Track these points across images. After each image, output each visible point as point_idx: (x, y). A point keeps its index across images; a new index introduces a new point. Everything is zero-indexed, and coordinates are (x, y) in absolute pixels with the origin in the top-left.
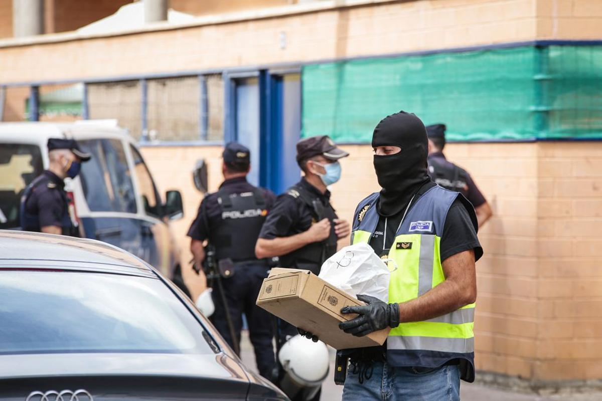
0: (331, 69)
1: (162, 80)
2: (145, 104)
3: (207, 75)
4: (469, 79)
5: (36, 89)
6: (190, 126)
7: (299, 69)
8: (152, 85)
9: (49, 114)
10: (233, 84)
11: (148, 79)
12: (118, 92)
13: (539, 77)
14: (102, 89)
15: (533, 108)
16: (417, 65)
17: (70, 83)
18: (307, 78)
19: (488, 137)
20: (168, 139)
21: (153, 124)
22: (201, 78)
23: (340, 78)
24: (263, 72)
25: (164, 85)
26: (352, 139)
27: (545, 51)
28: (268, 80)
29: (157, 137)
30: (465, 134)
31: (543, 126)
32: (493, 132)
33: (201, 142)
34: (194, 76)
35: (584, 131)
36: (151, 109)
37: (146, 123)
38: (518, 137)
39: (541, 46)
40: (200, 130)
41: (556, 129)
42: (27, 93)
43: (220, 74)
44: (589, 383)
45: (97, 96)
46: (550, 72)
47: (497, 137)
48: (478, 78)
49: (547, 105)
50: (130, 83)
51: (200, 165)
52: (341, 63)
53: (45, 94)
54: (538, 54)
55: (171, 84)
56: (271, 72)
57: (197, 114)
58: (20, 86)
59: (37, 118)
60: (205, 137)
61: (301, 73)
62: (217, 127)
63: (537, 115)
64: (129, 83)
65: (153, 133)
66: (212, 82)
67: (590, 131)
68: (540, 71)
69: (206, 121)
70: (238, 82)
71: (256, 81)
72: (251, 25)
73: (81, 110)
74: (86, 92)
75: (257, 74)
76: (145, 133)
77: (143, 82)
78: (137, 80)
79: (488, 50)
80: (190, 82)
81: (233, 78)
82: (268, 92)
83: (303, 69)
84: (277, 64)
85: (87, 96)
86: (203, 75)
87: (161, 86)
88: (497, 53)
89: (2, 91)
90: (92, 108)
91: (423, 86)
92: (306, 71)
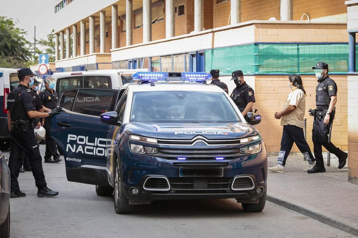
0: (211, 51)
2: (173, 63)
4: (240, 55)
5: (151, 58)
7: (204, 52)
8: (174, 56)
10: (191, 56)
11: (173, 55)
13: (256, 54)
14: (164, 58)
15: (254, 64)
17: (157, 57)
21: (175, 70)
23: (213, 53)
24: (197, 52)
25: (177, 56)
27: (257, 46)
28: (198, 54)
31: (257, 70)
34: (183, 54)
35: (270, 72)
36: (174, 64)
37: (173, 69)
38: (250, 74)
39: (256, 44)
41: (261, 71)
42: (149, 59)
43: (188, 53)
44: (271, 153)
45: (164, 60)
46: (259, 52)
48: (242, 55)
49: (258, 63)
50: (169, 56)
52: (213, 50)
54: (255, 47)
55: (179, 56)
56: (199, 52)
57: (183, 65)
58: (148, 57)
59: (151, 67)
61: (205, 53)
63: (255, 67)
66: (187, 55)
67: (273, 72)
68: (256, 53)
69: (186, 68)
70: (193, 56)
71: (196, 55)
75: (195, 53)
77: (172, 56)
78: (171, 55)
79: (244, 46)
80: (182, 56)
81: (191, 55)
82: (198, 59)
83: (205, 51)
84: (200, 50)
85: (161, 60)
86: (185, 53)
87: (176, 57)
88: (246, 47)
89: (143, 59)
90: (162, 64)
91: (230, 57)
92: (206, 52)
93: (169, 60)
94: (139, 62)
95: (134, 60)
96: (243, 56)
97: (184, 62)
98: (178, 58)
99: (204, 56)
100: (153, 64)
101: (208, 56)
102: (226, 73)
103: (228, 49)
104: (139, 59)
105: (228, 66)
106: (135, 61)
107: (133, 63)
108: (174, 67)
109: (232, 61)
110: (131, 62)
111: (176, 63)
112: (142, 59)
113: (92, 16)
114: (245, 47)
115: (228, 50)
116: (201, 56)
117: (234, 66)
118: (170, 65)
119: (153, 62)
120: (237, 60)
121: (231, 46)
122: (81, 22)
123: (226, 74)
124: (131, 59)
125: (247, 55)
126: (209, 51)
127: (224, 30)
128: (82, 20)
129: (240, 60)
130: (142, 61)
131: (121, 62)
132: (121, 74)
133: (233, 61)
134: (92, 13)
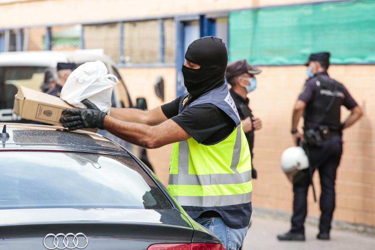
0: (249, 14)
1: (134, 22)
3: (164, 19)
5: (49, 29)
6: (152, 53)
7: (226, 15)
8: (127, 26)
9: (58, 46)
10: (182, 25)
11: (124, 22)
12: (104, 31)
14: (94, 29)
16: (309, 11)
17: (72, 25)
18: (232, 20)
19: (359, 61)
20: (138, 62)
21: (127, 52)
22: (160, 22)
23: (255, 20)
24: (202, 17)
25: (135, 25)
26: (263, 62)
28: (206, 22)
29: (130, 61)
30: (343, 59)
32: (362, 57)
33: (160, 64)
34: (155, 19)
37: (122, 52)
40: (159, 56)
42: (44, 32)
43: (172, 18)
45: (90, 33)
47: (366, 61)
51: (159, 80)
52: (256, 10)
53: (56, 33)
55: (139, 25)
56: (208, 16)
57: (156, 46)
58: (39, 27)
59: (50, 48)
60: (163, 61)
61: (229, 18)
62: (171, 54)
64: (111, 24)
65: (127, 59)
66: (167, 24)
70: (185, 24)
71: (198, 22)
73: (79, 43)
74: (83, 31)
75: (197, 18)
76: (122, 58)
77: (120, 24)
78: (117, 23)
80: (153, 24)
81: (181, 21)
82: (206, 30)
83: (229, 14)
84: (211, 11)
85: (83, 34)
87: (132, 27)
89: (26, 31)
90: (87, 42)
91: (313, 26)
92: (231, 16)
94: (13, 36)
98: (136, 29)
99: (226, 24)
101: (238, 23)
104: (12, 31)
105: (304, 46)
108: (126, 47)
111: (132, 40)
112: (22, 31)
119: (55, 36)
120: (332, 33)
126: (242, 13)
130: (23, 35)
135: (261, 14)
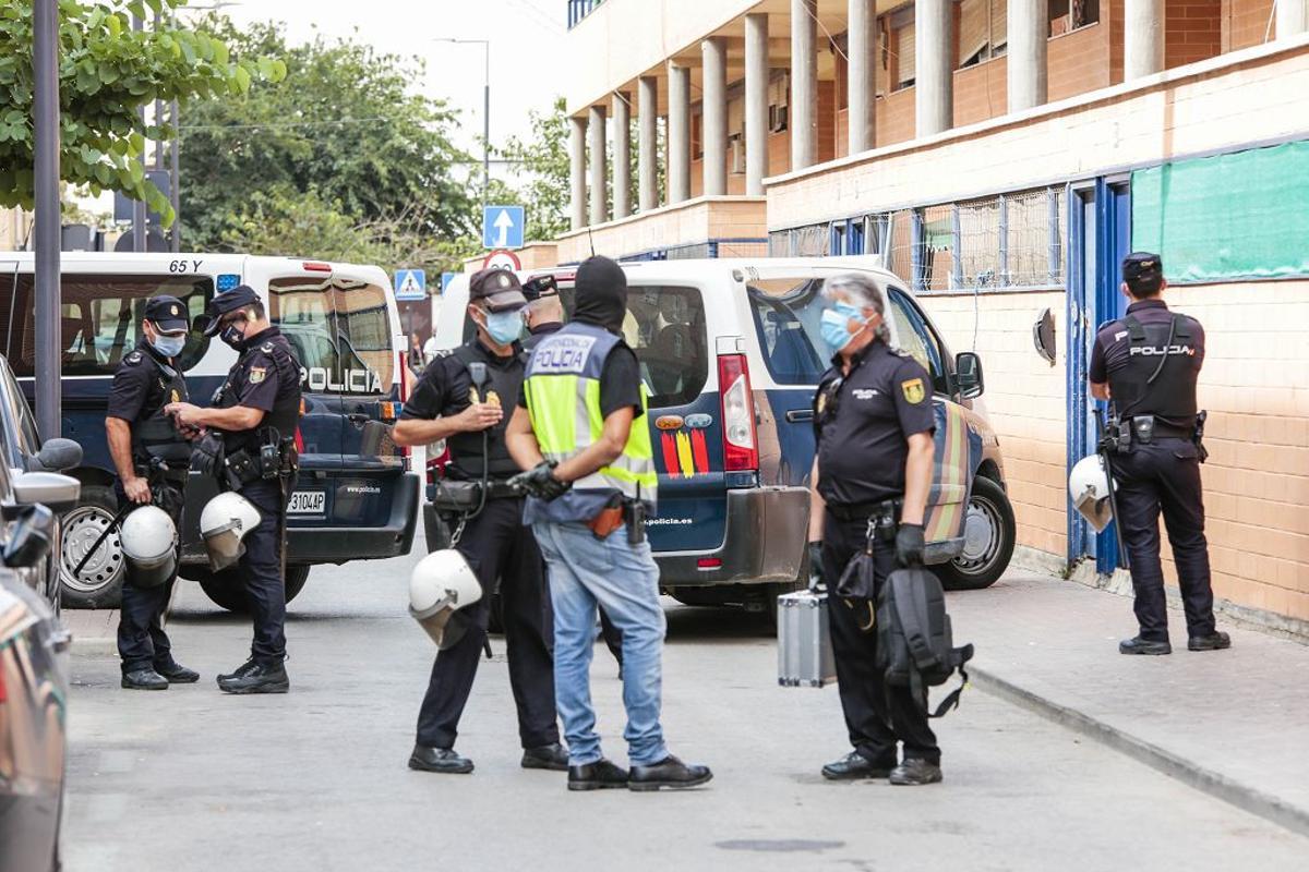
0: (1156, 173)
1: (1020, 195)
2: (1006, 231)
3: (1055, 187)
4: (1271, 186)
5: (919, 211)
6: (1043, 259)
7: (1127, 177)
8: (1012, 203)
10: (1079, 199)
11: (1005, 195)
12: (983, 214)
14: (970, 210)
17: (944, 205)
19: (1290, 271)
20: (1025, 281)
21: (1012, 260)
22: (1053, 191)
24: (1099, 179)
25: (1021, 201)
28: (1105, 187)
29: (1014, 279)
30: (1272, 270)
32: (1295, 264)
33: (1051, 285)
34: (1045, 188)
36: (1011, 235)
40: (1051, 270)
42: (910, 221)
43: (1063, 185)
45: (970, 220)
48: (1281, 185)
50: (991, 202)
52: (1167, 165)
53: (930, 218)
55: (1028, 200)
56: (1108, 180)
58: (907, 209)
60: (1056, 278)
61: (1130, 184)
65: (1010, 273)
66: (1061, 195)
70: (1084, 195)
71: (1096, 194)
72: (1090, 113)
74: (957, 216)
75: (1093, 183)
77: (1002, 199)
78: (997, 196)
79: (1291, 144)
80: (1043, 197)
81: (1076, 191)
82: (1104, 210)
83: (1132, 175)
84: (1112, 169)
85: (958, 221)
86: (1053, 186)
87: (1019, 205)
88: (1299, 148)
89: (890, 215)
90: (962, 238)
91: (1231, 197)
92: (1135, 176)
93: (988, 219)
94: (874, 228)
95: (854, 222)
96: (1281, 190)
97: (1047, 226)
98: (1024, 208)
99: (1129, 196)
100: (928, 237)
101: (1144, 195)
102: (1216, 269)
103: (1226, 162)
104: (874, 217)
105: (1221, 240)
106: (859, 228)
107: (851, 236)
108: (1011, 250)
109: (1235, 214)
110: (840, 230)
111: (1016, 232)
112: (885, 216)
113: (712, 38)
114: (1292, 151)
115: (1224, 166)
116: (1120, 198)
117: (1244, 238)
118: (995, 241)
119: (928, 228)
120: (1254, 211)
121: (1234, 147)
122: (671, 63)
123: (1216, 275)
124: (842, 220)
125: (1297, 187)
126: (1148, 172)
127: (1209, 75)
128: (675, 58)
129: (1266, 211)
130: (886, 225)
131: (802, 230)
132: (747, 278)
133: (1241, 213)
134: (712, 24)
135: (1174, 174)
